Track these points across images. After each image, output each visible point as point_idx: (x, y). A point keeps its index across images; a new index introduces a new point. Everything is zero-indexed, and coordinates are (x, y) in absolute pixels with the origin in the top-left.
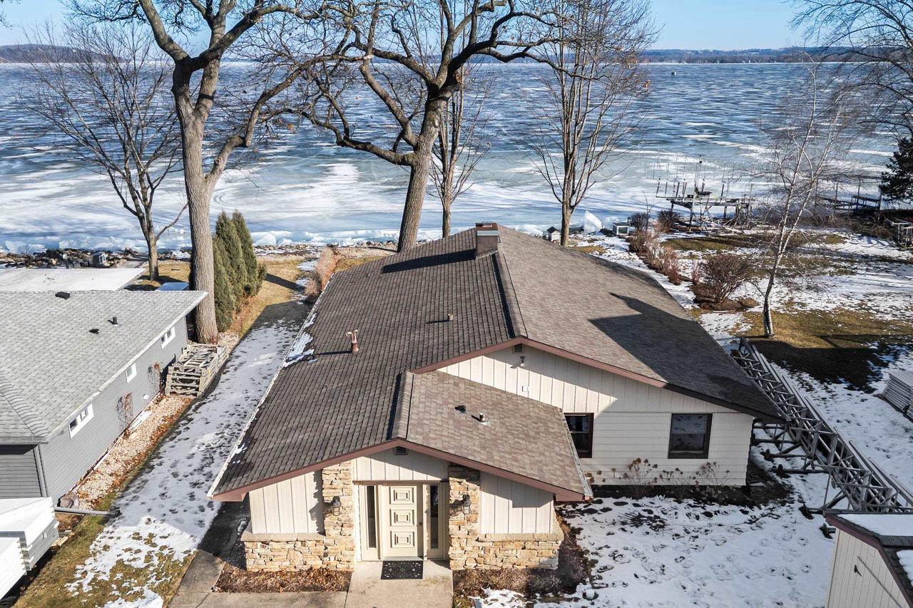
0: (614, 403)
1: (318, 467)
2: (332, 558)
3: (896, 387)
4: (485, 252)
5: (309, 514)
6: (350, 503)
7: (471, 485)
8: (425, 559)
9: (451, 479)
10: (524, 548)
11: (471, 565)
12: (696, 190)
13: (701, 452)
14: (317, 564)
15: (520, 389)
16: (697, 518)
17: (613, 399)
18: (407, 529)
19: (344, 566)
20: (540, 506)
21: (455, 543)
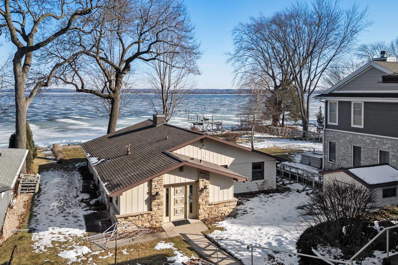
0: (234, 160)
1: (150, 179)
2: (154, 221)
3: (304, 158)
4: (160, 124)
5: (145, 202)
6: (162, 194)
7: (207, 181)
8: (188, 218)
9: (200, 179)
10: (225, 206)
11: (207, 216)
12: (204, 118)
13: (261, 177)
14: (148, 225)
15: (202, 158)
16: (268, 197)
17: (234, 159)
18: (180, 206)
19: (159, 224)
20: (229, 188)
21: (201, 207)
